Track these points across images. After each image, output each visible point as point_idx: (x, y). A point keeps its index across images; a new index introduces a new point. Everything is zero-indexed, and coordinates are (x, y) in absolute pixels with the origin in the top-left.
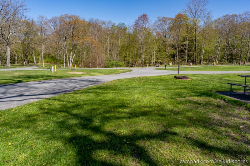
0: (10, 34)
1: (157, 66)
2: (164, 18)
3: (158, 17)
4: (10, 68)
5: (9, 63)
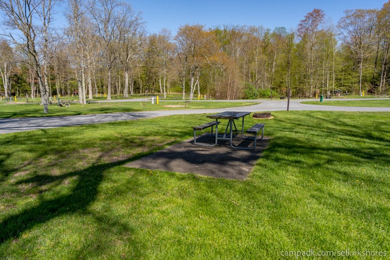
0: (129, 56)
1: (326, 98)
2: (360, 11)
3: (346, 11)
4: (128, 98)
5: (127, 93)
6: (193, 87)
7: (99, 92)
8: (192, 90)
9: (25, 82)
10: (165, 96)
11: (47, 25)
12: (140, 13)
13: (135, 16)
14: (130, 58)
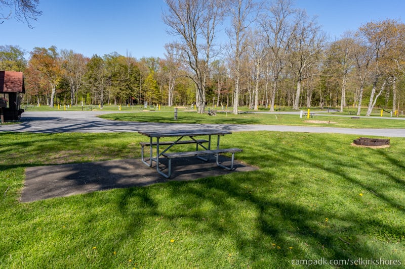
0: (304, 65)
6: (374, 99)
7: (275, 104)
8: (371, 103)
9: (214, 93)
10: (342, 110)
11: (210, 43)
12: (315, 17)
13: (309, 21)
14: (305, 68)
